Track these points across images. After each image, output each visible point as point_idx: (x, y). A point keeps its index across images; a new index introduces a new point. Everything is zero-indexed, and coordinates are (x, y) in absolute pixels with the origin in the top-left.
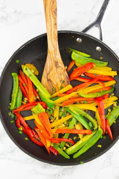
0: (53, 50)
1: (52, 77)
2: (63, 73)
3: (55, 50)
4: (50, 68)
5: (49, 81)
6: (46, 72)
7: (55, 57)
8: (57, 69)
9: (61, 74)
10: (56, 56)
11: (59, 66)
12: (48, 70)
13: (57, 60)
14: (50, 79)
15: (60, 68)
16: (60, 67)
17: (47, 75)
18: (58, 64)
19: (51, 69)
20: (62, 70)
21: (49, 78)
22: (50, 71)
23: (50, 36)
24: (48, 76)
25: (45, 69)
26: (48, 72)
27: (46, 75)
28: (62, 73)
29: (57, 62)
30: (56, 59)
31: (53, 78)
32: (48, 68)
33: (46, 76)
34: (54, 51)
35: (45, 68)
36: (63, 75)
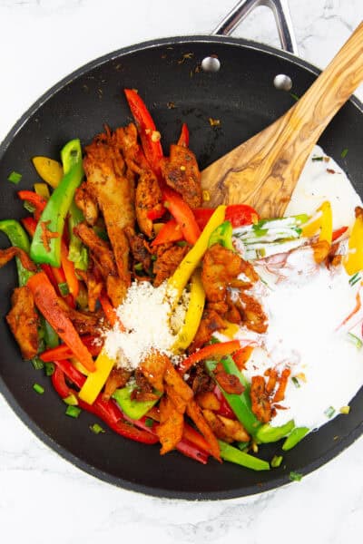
0: (307, 119)
1: (239, 188)
2: (274, 204)
3: (310, 126)
4: (254, 161)
5: (220, 188)
6: (235, 161)
7: (294, 144)
8: (272, 177)
9: (267, 200)
10: (297, 144)
11: (284, 176)
12: (245, 160)
13: (292, 157)
14: (227, 188)
15: (280, 183)
16: (283, 180)
17: (231, 170)
18: (284, 166)
19: (255, 164)
20: (281, 194)
21: (228, 179)
22: (246, 167)
23: (333, 75)
24: (231, 174)
25: (239, 147)
26: (239, 164)
27: (229, 167)
28: (272, 199)
29: (286, 162)
30: (291, 151)
31: (239, 193)
32: (250, 156)
33: (226, 171)
34: (306, 124)
35: (243, 146)
36: (270, 208)
